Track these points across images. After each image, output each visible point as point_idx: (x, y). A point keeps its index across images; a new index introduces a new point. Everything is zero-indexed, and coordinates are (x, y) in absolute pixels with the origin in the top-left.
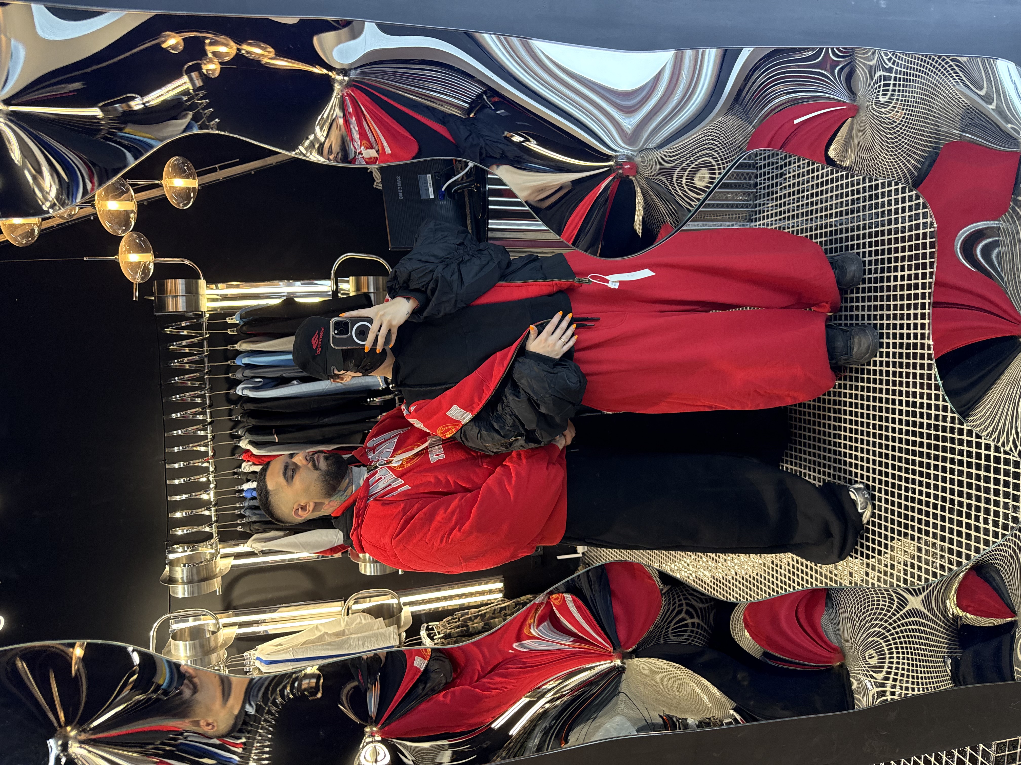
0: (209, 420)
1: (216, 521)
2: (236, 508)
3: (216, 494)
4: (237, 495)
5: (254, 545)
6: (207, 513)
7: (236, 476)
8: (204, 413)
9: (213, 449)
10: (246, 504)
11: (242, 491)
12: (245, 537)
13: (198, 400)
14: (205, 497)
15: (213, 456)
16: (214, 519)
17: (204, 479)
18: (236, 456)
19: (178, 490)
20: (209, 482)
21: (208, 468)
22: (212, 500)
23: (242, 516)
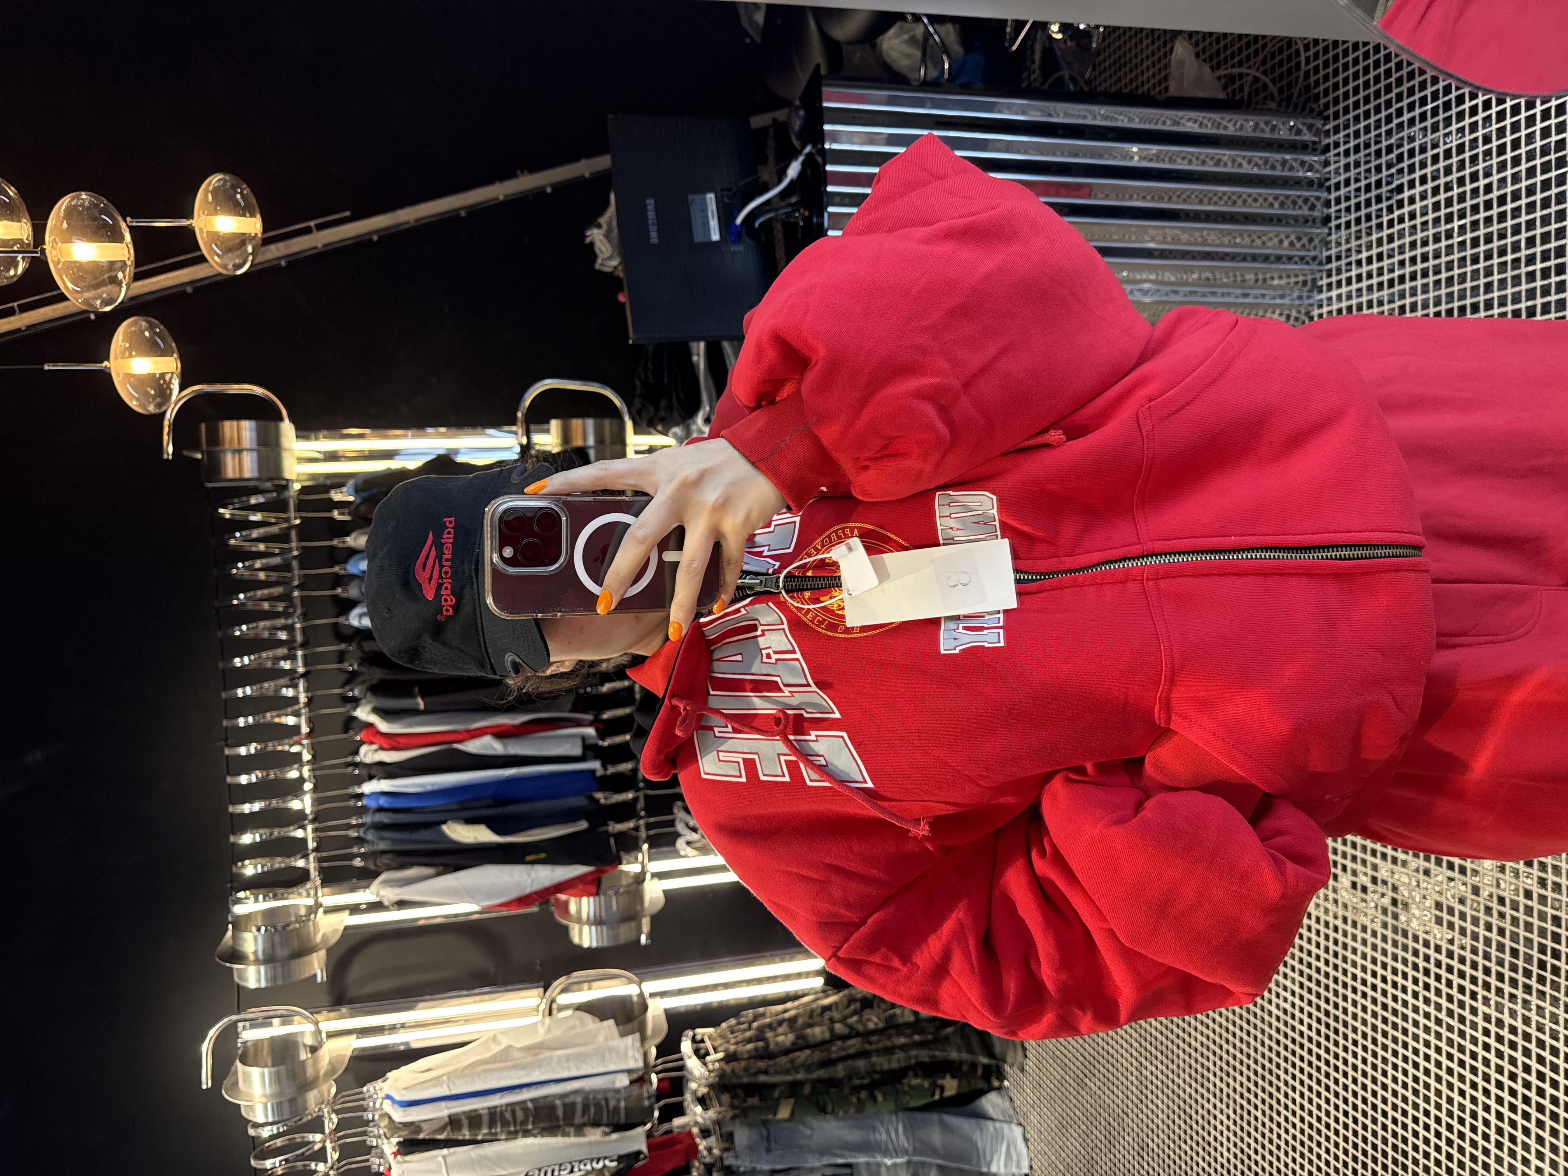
0: (301, 670)
1: (315, 850)
2: (350, 827)
3: (316, 802)
4: (352, 803)
5: (383, 892)
6: (299, 834)
7: (350, 769)
8: (292, 658)
9: (310, 721)
10: (368, 819)
11: (360, 796)
12: (366, 876)
13: (283, 636)
14: (295, 805)
15: (309, 735)
16: (311, 845)
17: (293, 774)
18: (351, 733)
19: (249, 793)
20: (301, 780)
21: (299, 755)
22: (308, 811)
23: (360, 841)
